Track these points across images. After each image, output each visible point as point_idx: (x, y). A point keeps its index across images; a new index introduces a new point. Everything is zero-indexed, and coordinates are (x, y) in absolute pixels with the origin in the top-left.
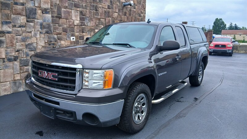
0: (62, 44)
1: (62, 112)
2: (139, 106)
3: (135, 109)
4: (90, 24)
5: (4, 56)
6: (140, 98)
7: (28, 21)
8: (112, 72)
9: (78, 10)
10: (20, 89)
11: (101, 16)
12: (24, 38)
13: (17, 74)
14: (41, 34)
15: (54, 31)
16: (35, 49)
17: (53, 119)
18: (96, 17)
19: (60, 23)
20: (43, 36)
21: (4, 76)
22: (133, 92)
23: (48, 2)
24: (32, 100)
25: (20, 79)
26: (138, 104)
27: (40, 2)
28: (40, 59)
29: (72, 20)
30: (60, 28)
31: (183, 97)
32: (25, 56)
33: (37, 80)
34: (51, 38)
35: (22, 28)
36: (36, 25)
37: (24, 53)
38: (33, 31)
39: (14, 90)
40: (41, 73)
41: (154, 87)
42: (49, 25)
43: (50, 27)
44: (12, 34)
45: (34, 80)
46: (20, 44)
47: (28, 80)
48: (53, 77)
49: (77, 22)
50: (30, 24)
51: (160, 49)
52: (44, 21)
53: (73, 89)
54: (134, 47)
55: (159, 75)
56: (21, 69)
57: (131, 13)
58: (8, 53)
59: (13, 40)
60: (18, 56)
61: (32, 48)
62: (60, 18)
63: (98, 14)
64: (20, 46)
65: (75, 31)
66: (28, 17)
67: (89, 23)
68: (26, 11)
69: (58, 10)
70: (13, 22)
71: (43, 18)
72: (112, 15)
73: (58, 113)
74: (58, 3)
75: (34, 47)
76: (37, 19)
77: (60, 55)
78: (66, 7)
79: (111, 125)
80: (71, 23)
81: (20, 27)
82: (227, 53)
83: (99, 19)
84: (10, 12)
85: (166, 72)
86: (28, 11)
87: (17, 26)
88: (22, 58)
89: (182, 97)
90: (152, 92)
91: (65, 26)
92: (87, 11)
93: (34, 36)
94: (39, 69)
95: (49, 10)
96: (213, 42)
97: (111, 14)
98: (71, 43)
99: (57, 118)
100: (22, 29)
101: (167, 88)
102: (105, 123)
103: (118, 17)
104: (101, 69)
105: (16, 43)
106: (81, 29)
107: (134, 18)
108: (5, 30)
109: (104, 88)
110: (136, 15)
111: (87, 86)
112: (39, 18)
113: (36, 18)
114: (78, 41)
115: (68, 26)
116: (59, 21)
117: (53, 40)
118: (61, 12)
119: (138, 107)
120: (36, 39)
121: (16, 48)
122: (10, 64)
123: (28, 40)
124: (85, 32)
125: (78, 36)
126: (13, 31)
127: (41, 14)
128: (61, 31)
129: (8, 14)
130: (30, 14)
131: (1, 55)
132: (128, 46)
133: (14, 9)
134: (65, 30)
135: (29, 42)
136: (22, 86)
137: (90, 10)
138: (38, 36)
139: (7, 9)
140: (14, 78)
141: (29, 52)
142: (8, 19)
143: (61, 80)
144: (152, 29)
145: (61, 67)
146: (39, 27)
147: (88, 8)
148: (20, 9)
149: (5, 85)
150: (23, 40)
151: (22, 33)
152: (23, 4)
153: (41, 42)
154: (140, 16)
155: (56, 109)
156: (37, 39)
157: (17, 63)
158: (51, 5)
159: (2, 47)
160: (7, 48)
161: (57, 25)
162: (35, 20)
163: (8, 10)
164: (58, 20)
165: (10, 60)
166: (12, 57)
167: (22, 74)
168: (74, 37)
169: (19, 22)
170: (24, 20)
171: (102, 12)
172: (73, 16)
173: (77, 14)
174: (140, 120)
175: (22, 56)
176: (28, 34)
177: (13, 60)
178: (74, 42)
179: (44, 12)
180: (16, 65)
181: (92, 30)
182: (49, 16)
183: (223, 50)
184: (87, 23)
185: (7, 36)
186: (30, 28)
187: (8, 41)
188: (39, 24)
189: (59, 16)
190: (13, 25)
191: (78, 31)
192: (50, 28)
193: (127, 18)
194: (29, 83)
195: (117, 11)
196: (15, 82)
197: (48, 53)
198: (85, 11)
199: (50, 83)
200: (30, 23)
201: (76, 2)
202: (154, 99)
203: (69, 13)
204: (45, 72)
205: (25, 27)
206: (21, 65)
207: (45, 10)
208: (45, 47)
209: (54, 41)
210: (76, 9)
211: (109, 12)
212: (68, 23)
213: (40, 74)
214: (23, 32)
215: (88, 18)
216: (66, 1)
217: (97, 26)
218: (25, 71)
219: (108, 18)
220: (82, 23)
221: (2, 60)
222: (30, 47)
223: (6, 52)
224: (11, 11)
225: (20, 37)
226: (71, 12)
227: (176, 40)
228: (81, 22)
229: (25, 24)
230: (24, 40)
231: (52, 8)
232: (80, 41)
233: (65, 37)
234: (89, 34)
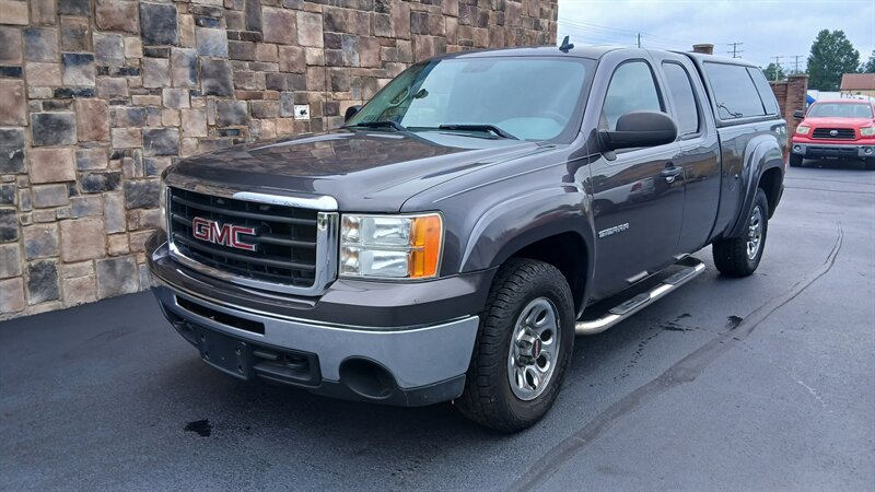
0: (265, 131)
1: (274, 357)
2: (532, 340)
3: (517, 349)
4: (359, 59)
5: (71, 174)
6: (534, 312)
7: (147, 54)
8: (435, 221)
9: (317, 10)
10: (127, 284)
11: (396, 28)
12: (138, 112)
13: (117, 236)
14: (193, 97)
15: (239, 86)
16: (175, 148)
17: (245, 378)
18: (379, 34)
19: (257, 57)
20: (200, 103)
21: (75, 242)
22: (508, 292)
24: (173, 316)
25: (127, 250)
26: (527, 333)
28: (194, 180)
29: (298, 48)
30: (257, 76)
31: (687, 315)
32: (142, 175)
33: (189, 250)
34: (229, 110)
35: (129, 77)
36: (177, 66)
37: (137, 164)
38: (165, 86)
39: (109, 287)
40: (200, 226)
41: (584, 278)
42: (219, 64)
43: (225, 73)
44: (96, 99)
45: (177, 251)
46: (126, 133)
47: (158, 253)
48: (241, 240)
49: (315, 53)
50: (155, 64)
51: (605, 144)
52: (204, 52)
53: (308, 278)
54: (514, 138)
55: (602, 234)
56: (128, 218)
57: (503, 16)
58: (85, 162)
59: (101, 118)
60: (119, 174)
61: (165, 147)
62: (256, 39)
63: (389, 22)
64: (125, 139)
65: (309, 85)
66: (148, 37)
67: (357, 56)
68: (140, 18)
69: (248, 11)
70: (99, 57)
71: (200, 41)
72: (438, 24)
73: (261, 360)
75: (172, 142)
76: (180, 46)
77: (261, 165)
78: (275, 2)
79: (435, 401)
80: (293, 58)
81: (122, 72)
82: (860, 159)
83: (392, 42)
84: (89, 23)
85: (626, 225)
86: (147, 17)
87: (113, 70)
88: (133, 179)
89: (687, 312)
90: (578, 294)
91: (275, 68)
92: (350, 15)
93: (170, 105)
94: (195, 212)
95: (217, 14)
96: (808, 120)
97: (431, 22)
98: (296, 125)
99: (255, 377)
100: (128, 81)
101: (631, 280)
102: (416, 392)
103: (457, 31)
104: (399, 213)
105: (110, 130)
106: (329, 80)
107: (514, 33)
108: (73, 84)
109: (408, 276)
110: (525, 24)
111: (355, 269)
112: (186, 42)
113: (176, 41)
114: (320, 120)
115: (284, 67)
116: (253, 51)
117: (233, 117)
118: (259, 20)
119: (528, 343)
120: (177, 113)
121: (111, 145)
122: (92, 202)
123: (152, 120)
124: (342, 87)
125: (318, 103)
126: (101, 88)
127: (193, 27)
128: (261, 88)
129: (83, 30)
130: (155, 28)
131: (62, 171)
132: (492, 132)
133: (101, 13)
134: (274, 84)
135: (155, 123)
136: (134, 276)
137: (361, 8)
138: (184, 104)
139: (79, 11)
140: (107, 249)
141: (156, 159)
142: (82, 46)
143: (267, 250)
144: (579, 73)
145: (266, 208)
146: (187, 72)
147: (353, 3)
148: (120, 11)
149: (78, 273)
150: (134, 119)
151: (133, 94)
153: (194, 124)
154: (537, 27)
155: (254, 346)
156: (180, 115)
157: (116, 198)
159: (64, 142)
160: (82, 147)
161: (247, 64)
162: (174, 49)
163: (82, 14)
164: (249, 48)
165: (91, 187)
166: (101, 178)
167: (131, 234)
168: (306, 108)
169: (118, 56)
170: (133, 50)
171: (403, 14)
172: (299, 32)
173: (313, 24)
174: (535, 388)
175: (131, 172)
176: (150, 96)
177: (103, 186)
178: (306, 122)
179: (201, 22)
180: (114, 204)
181: (366, 80)
182: (217, 35)
183: (843, 149)
184: (349, 57)
185: (81, 105)
186: (155, 77)
187: (83, 122)
188: (186, 62)
189: (253, 35)
190: (98, 68)
191: (319, 84)
192: (222, 75)
193: (492, 36)
194: (160, 263)
195: (455, 10)
196: (110, 261)
197: (220, 161)
198: (341, 14)
199: (231, 261)
200: (157, 59)
202: (586, 319)
203: (287, 23)
204: (213, 225)
205: (137, 73)
206: (130, 205)
207: (205, 13)
208: (210, 141)
209: (239, 122)
210: (312, 6)
211: (425, 16)
212: (285, 57)
213: (199, 230)
214: (134, 90)
215: (353, 37)
217: (383, 66)
218: (142, 223)
219: (423, 38)
220: (332, 55)
221: (65, 185)
222: (158, 143)
223: (80, 160)
224: (92, 18)
225: (124, 108)
226: (295, 17)
227: (663, 109)
228: (330, 54)
229: (138, 63)
230: (137, 118)
231: (230, 6)
232: (325, 119)
233: (275, 107)
234: (356, 96)
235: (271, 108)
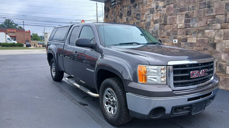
9: (183, 13)
11: (216, 12)
15: (160, 35)
18: (207, 15)
19: (165, 29)
23: (158, 15)
27: (153, 16)
29: (176, 25)
30: (164, 33)
42: (157, 31)
43: (158, 33)
49: (181, 25)
52: (155, 29)
62: (165, 25)
63: (213, 10)
65: (178, 34)
66: (146, 28)
67: (197, 24)
69: (164, 19)
71: (154, 27)
74: (165, 13)
78: (171, 15)
80: (174, 28)
83: (214, 17)
86: (146, 24)
91: (169, 31)
92: (195, 12)
95: (158, 21)
98: (173, 45)
106: (185, 32)
112: (152, 27)
113: (150, 27)
114: (180, 43)
115: (171, 30)
118: (166, 20)
124: (189, 34)
125: (180, 39)
128: (165, 35)
130: (147, 26)
134: (168, 34)
137: (199, 9)
147: (196, 8)
148: (143, 24)
152: (144, 21)
158: (160, 17)
161: (163, 30)
164: (163, 27)
171: (220, 7)
172: (177, 21)
173: (181, 17)
178: (176, 44)
179: (155, 23)
181: (199, 31)
182: (157, 25)
184: (193, 25)
188: (151, 31)
189: (165, 24)
191: (181, 33)
198: (191, 12)
201: (182, 7)
203: (173, 19)
207: (156, 21)
210: (181, 13)
212: (172, 27)
215: (195, 18)
216: (172, 9)
217: (208, 26)
226: (176, 17)
228: (186, 25)
232: (182, 43)
233: (168, 40)
234: (194, 36)
235: (167, 40)
